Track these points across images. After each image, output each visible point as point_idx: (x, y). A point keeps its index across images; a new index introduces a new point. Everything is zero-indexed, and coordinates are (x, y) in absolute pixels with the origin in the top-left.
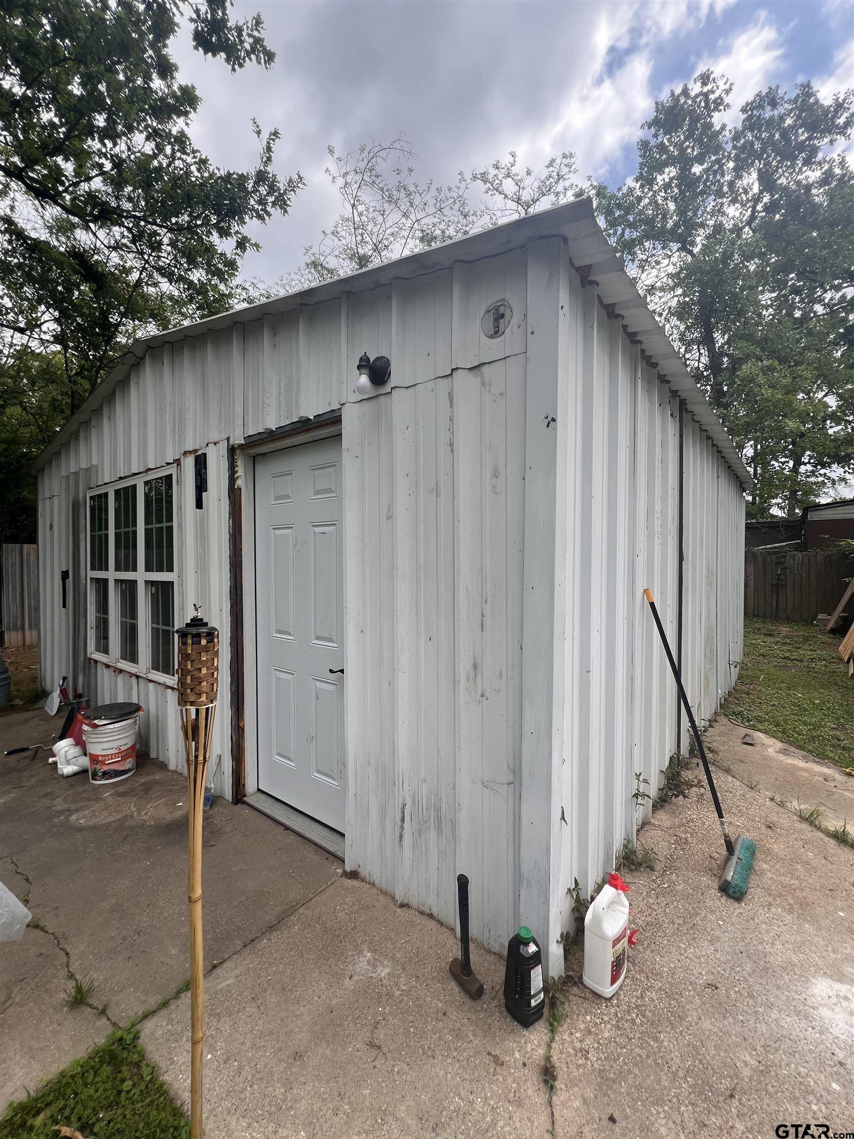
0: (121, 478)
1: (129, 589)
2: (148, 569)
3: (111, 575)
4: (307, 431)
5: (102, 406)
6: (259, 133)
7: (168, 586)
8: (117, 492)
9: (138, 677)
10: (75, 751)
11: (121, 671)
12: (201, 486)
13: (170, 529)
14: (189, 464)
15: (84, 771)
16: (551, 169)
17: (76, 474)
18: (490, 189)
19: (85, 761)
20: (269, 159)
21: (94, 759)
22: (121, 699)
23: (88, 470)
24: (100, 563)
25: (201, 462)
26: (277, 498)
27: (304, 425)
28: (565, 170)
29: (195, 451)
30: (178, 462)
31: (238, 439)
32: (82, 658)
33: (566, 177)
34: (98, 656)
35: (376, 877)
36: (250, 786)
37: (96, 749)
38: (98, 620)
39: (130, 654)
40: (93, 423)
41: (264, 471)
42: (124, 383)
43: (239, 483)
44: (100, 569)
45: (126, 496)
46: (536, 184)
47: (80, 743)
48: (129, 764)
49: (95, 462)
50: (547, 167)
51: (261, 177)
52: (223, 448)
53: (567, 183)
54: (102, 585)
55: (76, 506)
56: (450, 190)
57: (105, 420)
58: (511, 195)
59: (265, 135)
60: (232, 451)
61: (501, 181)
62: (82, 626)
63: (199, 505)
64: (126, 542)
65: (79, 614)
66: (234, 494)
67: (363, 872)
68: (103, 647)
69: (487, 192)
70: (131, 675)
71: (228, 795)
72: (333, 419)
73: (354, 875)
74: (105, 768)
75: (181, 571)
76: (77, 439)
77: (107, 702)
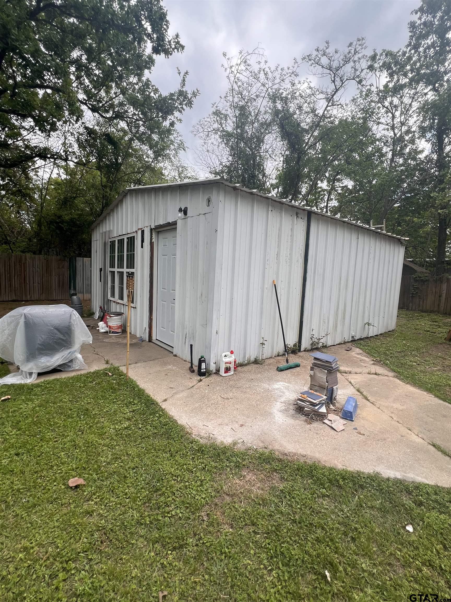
0: (120, 235)
1: (121, 274)
2: (127, 268)
3: (116, 270)
4: (170, 226)
5: (114, 208)
6: (179, 73)
7: (133, 273)
8: (118, 240)
9: (123, 305)
10: (104, 325)
11: (118, 303)
12: (143, 241)
13: (134, 254)
14: (140, 232)
15: (107, 332)
16: (350, 48)
17: (105, 232)
18: (313, 63)
19: (107, 329)
20: (184, 85)
21: (110, 327)
22: (118, 311)
23: (109, 231)
24: (112, 266)
25: (143, 232)
26: (164, 246)
27: (169, 224)
28: (359, 48)
29: (141, 229)
30: (136, 232)
31: (153, 227)
32: (106, 300)
33: (360, 51)
34: (112, 299)
35: (181, 356)
36: (154, 338)
37: (110, 324)
38: (112, 286)
39: (121, 298)
40: (111, 214)
41: (161, 236)
42: (121, 201)
43: (153, 240)
44: (113, 268)
45: (121, 242)
46: (342, 57)
47: (106, 323)
48: (120, 330)
49: (111, 229)
50: (348, 47)
51: (181, 93)
52: (149, 228)
53: (360, 55)
54: (113, 273)
55: (105, 244)
56: (288, 69)
57: (115, 214)
58: (326, 66)
59: (182, 74)
60: (151, 230)
61: (320, 58)
62: (106, 288)
63: (142, 247)
64: (121, 258)
65: (105, 283)
66: (152, 244)
67: (178, 355)
68: (113, 295)
69: (311, 65)
70: (121, 304)
71: (147, 340)
72: (175, 223)
73: (175, 356)
74: (113, 330)
75: (137, 269)
76: (106, 219)
77: (114, 311)
